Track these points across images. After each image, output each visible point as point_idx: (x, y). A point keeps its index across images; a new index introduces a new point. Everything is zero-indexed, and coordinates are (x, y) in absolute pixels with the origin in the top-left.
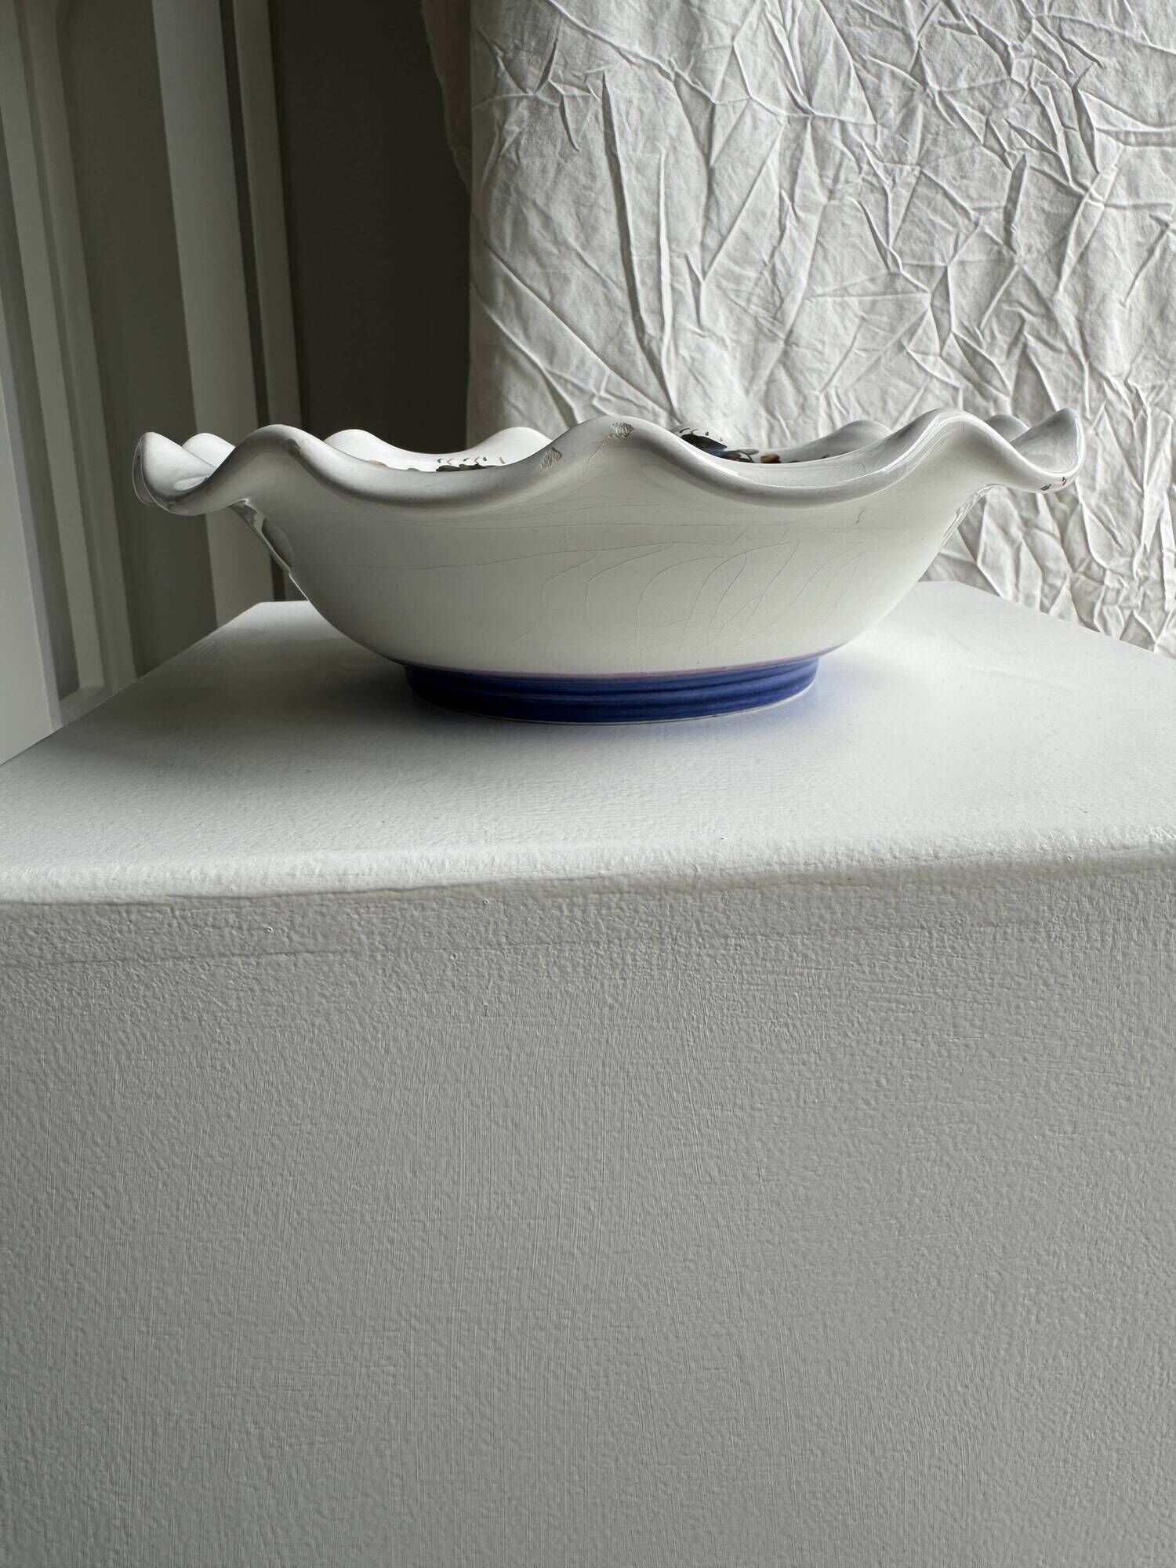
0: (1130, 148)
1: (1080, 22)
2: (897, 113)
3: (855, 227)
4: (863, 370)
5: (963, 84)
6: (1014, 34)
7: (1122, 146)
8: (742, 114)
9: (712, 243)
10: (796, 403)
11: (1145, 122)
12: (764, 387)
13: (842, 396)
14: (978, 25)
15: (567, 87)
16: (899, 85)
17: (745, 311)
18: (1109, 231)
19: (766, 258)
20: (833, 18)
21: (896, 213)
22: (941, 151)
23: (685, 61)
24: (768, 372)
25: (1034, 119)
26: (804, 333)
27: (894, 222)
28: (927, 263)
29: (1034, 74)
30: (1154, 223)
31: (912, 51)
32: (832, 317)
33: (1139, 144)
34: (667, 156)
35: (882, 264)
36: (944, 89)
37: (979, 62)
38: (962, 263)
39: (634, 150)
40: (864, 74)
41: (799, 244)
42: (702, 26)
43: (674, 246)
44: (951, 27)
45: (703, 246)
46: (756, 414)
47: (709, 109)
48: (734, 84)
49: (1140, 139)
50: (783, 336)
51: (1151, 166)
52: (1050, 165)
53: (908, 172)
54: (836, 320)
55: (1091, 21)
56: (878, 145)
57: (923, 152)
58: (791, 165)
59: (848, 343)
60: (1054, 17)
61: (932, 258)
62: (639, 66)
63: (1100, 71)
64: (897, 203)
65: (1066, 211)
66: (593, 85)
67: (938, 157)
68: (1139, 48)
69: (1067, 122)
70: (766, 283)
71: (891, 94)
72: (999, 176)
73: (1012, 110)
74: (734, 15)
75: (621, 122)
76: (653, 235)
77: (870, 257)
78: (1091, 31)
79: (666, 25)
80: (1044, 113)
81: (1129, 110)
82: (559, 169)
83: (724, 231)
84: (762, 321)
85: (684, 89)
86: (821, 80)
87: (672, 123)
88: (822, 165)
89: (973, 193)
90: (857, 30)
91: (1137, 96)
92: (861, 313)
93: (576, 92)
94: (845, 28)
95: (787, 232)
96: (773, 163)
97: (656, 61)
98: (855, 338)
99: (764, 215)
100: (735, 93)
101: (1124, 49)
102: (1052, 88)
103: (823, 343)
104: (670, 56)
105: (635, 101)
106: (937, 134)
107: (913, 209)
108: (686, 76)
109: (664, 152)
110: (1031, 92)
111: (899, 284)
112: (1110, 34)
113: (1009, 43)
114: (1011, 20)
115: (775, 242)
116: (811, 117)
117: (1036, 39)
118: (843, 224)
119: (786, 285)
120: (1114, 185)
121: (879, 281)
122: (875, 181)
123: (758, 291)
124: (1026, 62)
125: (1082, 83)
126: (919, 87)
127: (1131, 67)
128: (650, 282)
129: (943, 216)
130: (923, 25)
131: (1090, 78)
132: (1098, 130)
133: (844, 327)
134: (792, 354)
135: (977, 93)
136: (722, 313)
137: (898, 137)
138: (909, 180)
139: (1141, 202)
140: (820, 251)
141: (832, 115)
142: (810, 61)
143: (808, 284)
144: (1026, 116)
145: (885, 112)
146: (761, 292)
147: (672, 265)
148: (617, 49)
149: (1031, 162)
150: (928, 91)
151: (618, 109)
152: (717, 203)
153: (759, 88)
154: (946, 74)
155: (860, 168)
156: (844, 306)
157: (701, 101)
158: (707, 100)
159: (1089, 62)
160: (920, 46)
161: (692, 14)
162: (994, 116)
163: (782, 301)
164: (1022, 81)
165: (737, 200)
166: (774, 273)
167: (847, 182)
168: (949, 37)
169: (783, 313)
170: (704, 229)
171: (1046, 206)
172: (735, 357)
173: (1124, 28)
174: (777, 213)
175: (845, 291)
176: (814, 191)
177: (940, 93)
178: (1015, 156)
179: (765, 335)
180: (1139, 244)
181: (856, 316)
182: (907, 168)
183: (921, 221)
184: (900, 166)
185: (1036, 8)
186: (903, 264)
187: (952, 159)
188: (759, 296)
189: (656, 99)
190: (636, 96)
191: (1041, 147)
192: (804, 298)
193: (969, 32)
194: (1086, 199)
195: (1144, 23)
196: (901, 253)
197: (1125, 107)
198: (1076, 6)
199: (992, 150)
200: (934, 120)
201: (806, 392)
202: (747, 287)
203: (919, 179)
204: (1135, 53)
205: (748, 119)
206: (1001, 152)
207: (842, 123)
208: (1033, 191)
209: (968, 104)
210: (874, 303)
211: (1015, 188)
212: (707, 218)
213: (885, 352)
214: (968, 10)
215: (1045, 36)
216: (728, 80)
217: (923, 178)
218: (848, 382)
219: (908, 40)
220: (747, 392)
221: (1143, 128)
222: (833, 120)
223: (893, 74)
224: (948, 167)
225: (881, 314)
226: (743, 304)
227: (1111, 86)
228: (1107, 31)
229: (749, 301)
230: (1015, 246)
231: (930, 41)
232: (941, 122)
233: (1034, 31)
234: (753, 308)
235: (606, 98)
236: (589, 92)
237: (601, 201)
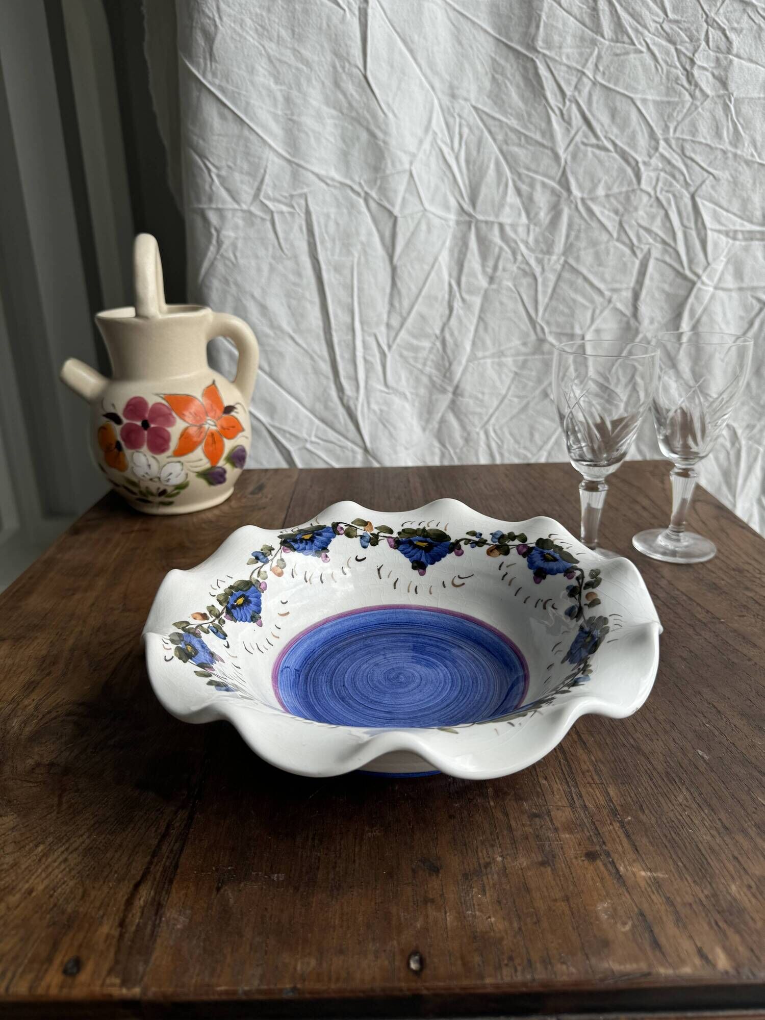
0: (738, 243)
1: (700, 143)
2: (547, 214)
3: (510, 305)
4: (515, 411)
5: (601, 192)
6: (645, 152)
7: (731, 241)
8: (419, 223)
9: (395, 322)
10: (462, 437)
11: (751, 222)
12: (436, 426)
13: (499, 432)
14: (615, 145)
15: (276, 204)
16: (548, 193)
17: (422, 372)
18: (717, 308)
19: (438, 332)
20: (494, 139)
21: (545, 292)
22: (582, 244)
23: (372, 182)
24: (440, 415)
25: (658, 221)
26: (468, 387)
27: (543, 300)
28: (568, 331)
29: (660, 184)
30: (755, 302)
31: (559, 164)
32: (491, 372)
33: (745, 239)
34: (359, 258)
35: (532, 333)
36: (585, 196)
37: (615, 174)
38: (598, 331)
39: (333, 255)
40: (520, 184)
41: (465, 320)
42: (386, 155)
43: (366, 328)
44: (592, 146)
45: (388, 326)
46: (431, 446)
47: (392, 220)
48: (413, 200)
49: (747, 235)
50: (450, 389)
51: (755, 258)
52: (670, 256)
53: (555, 260)
54: (495, 376)
55: (709, 142)
56: (531, 240)
57: (568, 245)
58: (459, 258)
59: (504, 392)
60: (678, 139)
61: (572, 327)
62: (335, 187)
63: (714, 182)
64: (545, 285)
65: (682, 293)
66: (299, 205)
67: (579, 250)
68: (748, 163)
69: (685, 222)
70: (438, 350)
71: (542, 200)
72: (629, 265)
73: (641, 213)
74: (411, 144)
75: (321, 234)
76: (348, 320)
77: (523, 327)
78: (708, 149)
79: (356, 154)
80: (667, 216)
81: (738, 213)
82: (272, 269)
83: (405, 314)
84: (435, 379)
85: (373, 205)
86: (484, 191)
87: (363, 231)
88: (484, 256)
89: (608, 277)
90: (515, 149)
91: (745, 203)
92: (514, 369)
93: (285, 208)
94: (505, 147)
95: (455, 312)
96: (445, 259)
97: (348, 182)
98: (509, 388)
99: (436, 299)
100: (413, 206)
101: (737, 164)
102: (674, 196)
103: (483, 393)
104: (360, 177)
105: (332, 216)
106: (579, 231)
107: (558, 290)
108: (373, 194)
109: (356, 255)
110: (657, 199)
111: (546, 347)
112: (724, 152)
113: (639, 159)
114: (643, 141)
115: (445, 319)
116: (474, 221)
117: (662, 156)
118: (501, 303)
119: (453, 353)
120: (723, 273)
121: (529, 345)
122: (527, 268)
123: (432, 356)
124: (653, 175)
125: (700, 192)
126: (565, 194)
127: (741, 178)
128: (347, 356)
129: (584, 295)
130: (569, 145)
131: (706, 188)
132: (712, 230)
133: (500, 379)
134: (458, 403)
135: (612, 200)
136: (404, 375)
137: (547, 234)
138: (555, 267)
139: (744, 285)
140: (482, 324)
141: (491, 218)
142: (474, 175)
143: (472, 351)
144: (653, 218)
145: (537, 214)
146: (435, 359)
147: (364, 342)
148: (318, 176)
149: (656, 253)
150: (572, 198)
151: (319, 223)
152: (399, 293)
153: (432, 201)
154: (588, 184)
155: (515, 259)
156: (500, 365)
157: (386, 215)
158: (390, 213)
159: (706, 174)
160: (566, 162)
161: (377, 144)
162: (626, 218)
163: (450, 364)
164: (650, 190)
165: (414, 290)
166: (444, 343)
167: (504, 270)
168: (590, 155)
169: (451, 374)
170: (389, 313)
171: (666, 287)
172: (414, 406)
173: (736, 147)
174: (447, 296)
175: (502, 354)
176: (476, 277)
177: (583, 200)
178: (642, 250)
179: (438, 389)
180: (741, 318)
181: (511, 371)
182: (554, 258)
183: (564, 299)
184: (547, 257)
185: (664, 131)
186: (551, 332)
187: (591, 251)
188: (433, 361)
189: (350, 214)
190: (333, 211)
191: (664, 242)
192: (469, 361)
193: (606, 149)
194: (699, 285)
195: (754, 143)
196: (548, 323)
197: (735, 211)
198: (697, 130)
199: (624, 243)
200: (577, 220)
201: (469, 428)
202: (423, 354)
203: (563, 266)
204: (745, 167)
205: (424, 227)
206: (630, 245)
207: (501, 226)
208: (657, 276)
209: (604, 207)
210: (525, 362)
211: (642, 273)
212: (391, 304)
213: (534, 397)
214: (606, 132)
215: (669, 152)
216: (407, 196)
217: (567, 267)
218: (503, 421)
219: (557, 157)
220: (424, 429)
221: (748, 227)
222: (492, 223)
223: (544, 185)
224: (587, 257)
225: (531, 370)
226: (420, 366)
227: (723, 194)
228: (722, 150)
229: (424, 364)
230: (640, 317)
231: (574, 156)
232: (582, 222)
233: (661, 150)
234: (428, 369)
235: (308, 213)
236: (293, 207)
237: (307, 295)
